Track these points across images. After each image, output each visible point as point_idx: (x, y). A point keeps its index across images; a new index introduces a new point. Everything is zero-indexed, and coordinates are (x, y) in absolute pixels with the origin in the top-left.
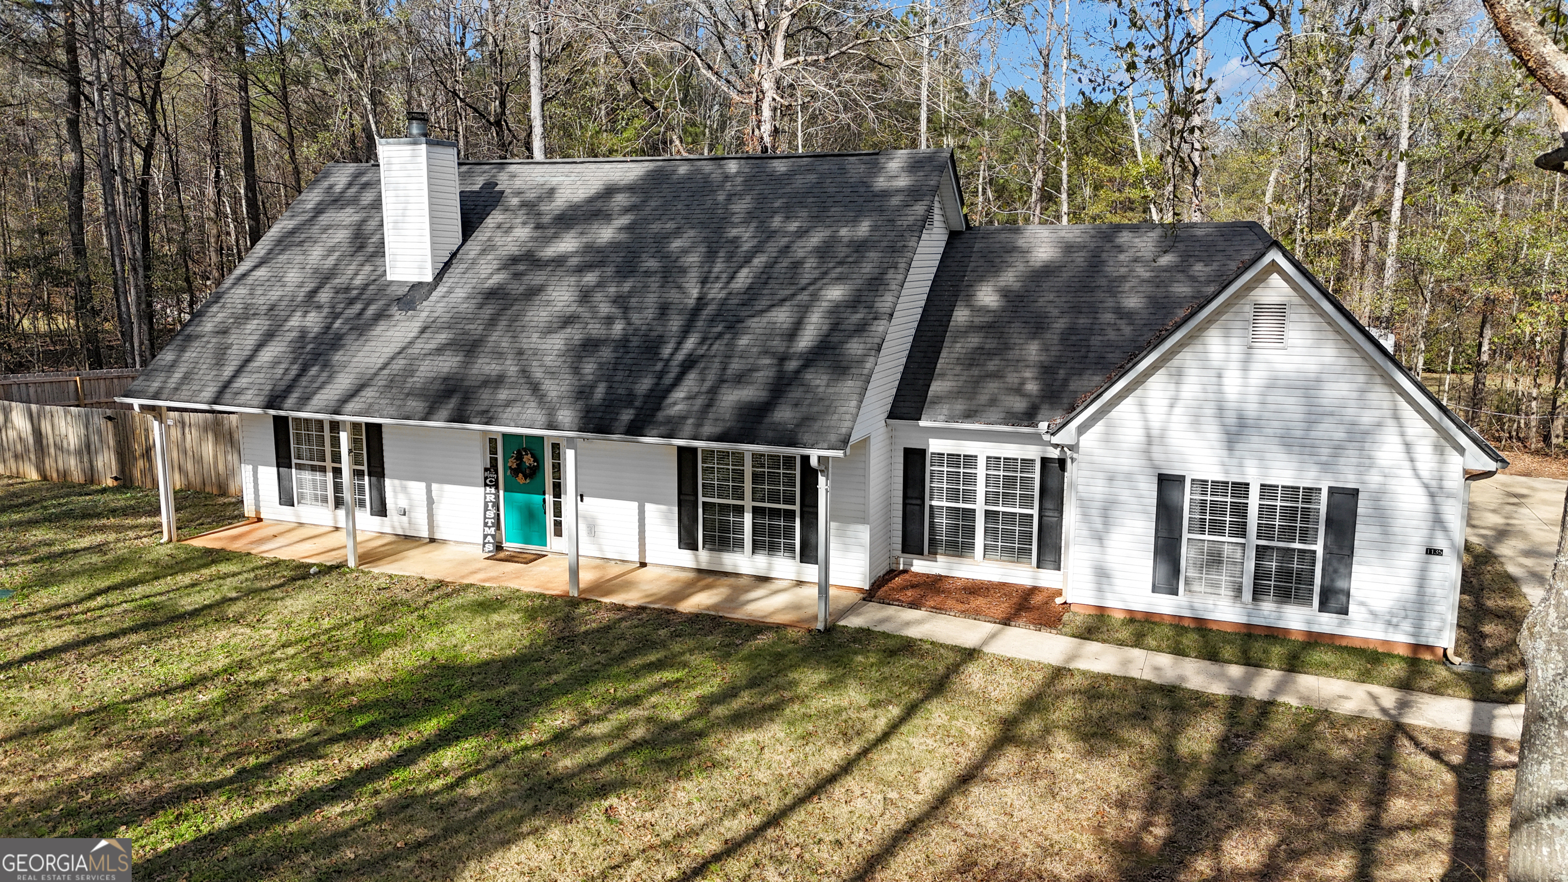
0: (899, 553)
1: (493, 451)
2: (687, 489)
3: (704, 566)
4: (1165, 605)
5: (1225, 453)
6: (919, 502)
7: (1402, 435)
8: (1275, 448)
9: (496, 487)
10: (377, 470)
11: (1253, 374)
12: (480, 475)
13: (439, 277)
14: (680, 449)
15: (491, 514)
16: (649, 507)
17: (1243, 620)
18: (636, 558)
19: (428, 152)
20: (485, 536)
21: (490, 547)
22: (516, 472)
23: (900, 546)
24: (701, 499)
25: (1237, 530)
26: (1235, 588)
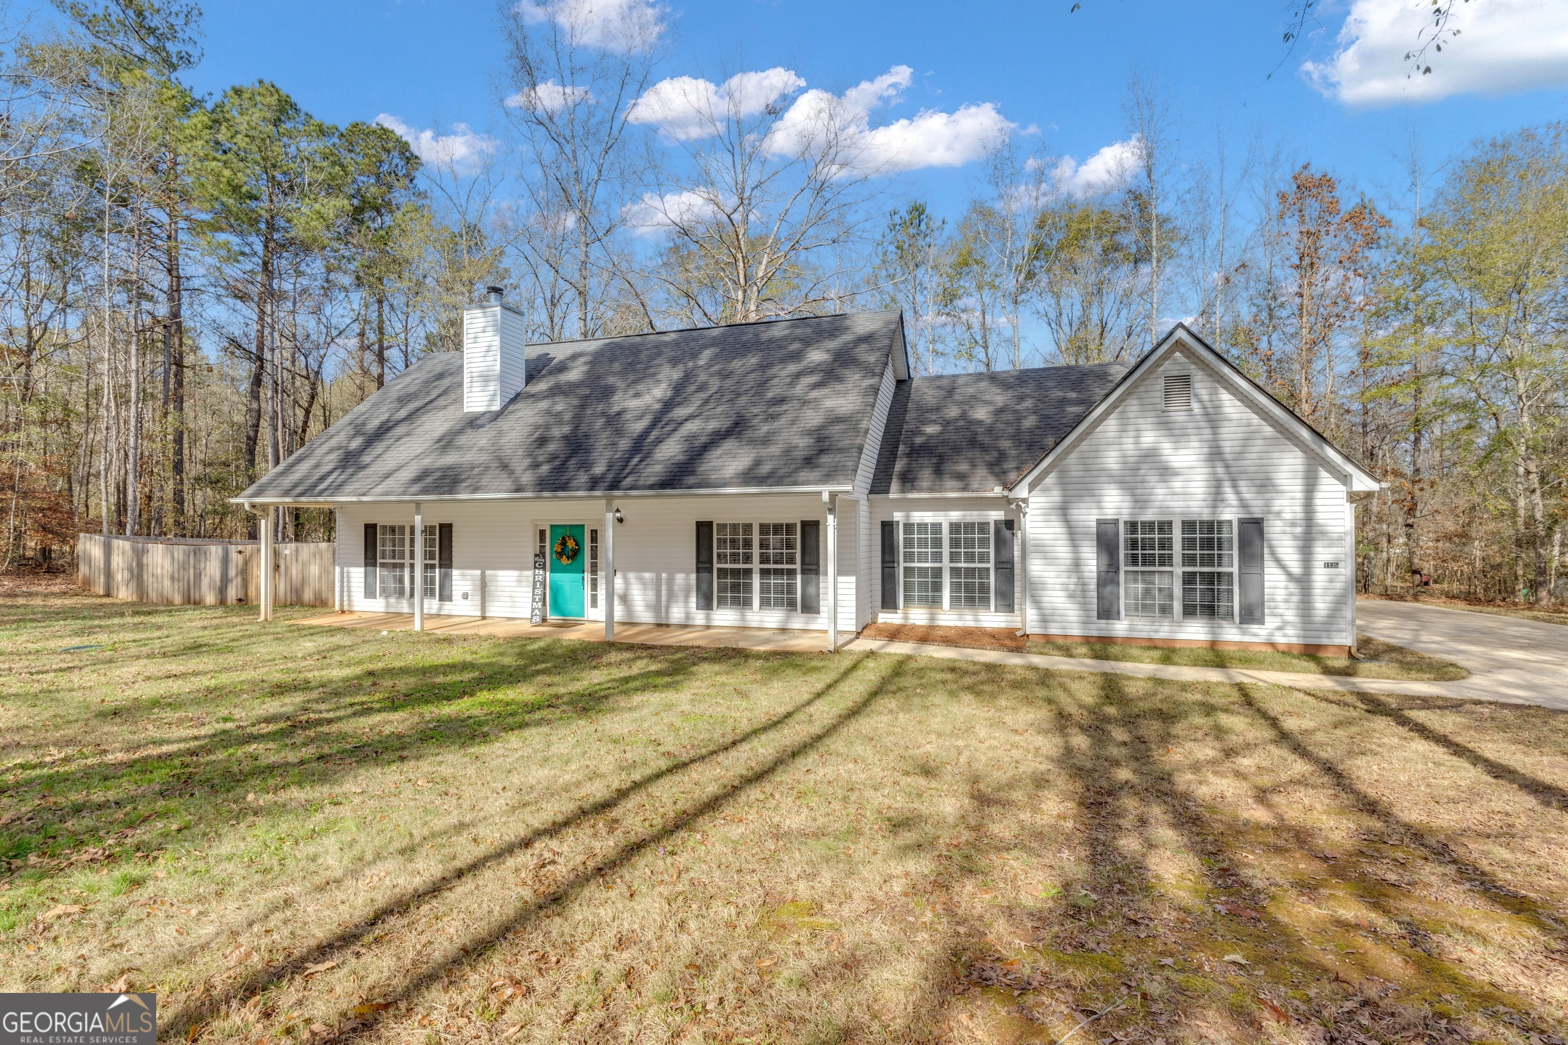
0: (879, 609)
1: (542, 539)
2: (704, 558)
3: (718, 623)
6: (893, 565)
9: (544, 568)
10: (446, 562)
12: (531, 559)
14: (698, 524)
15: (539, 591)
19: (503, 313)
20: (533, 610)
21: (537, 619)
22: (560, 554)
23: (879, 602)
24: (716, 566)
25: (1165, 561)
26: (1166, 610)
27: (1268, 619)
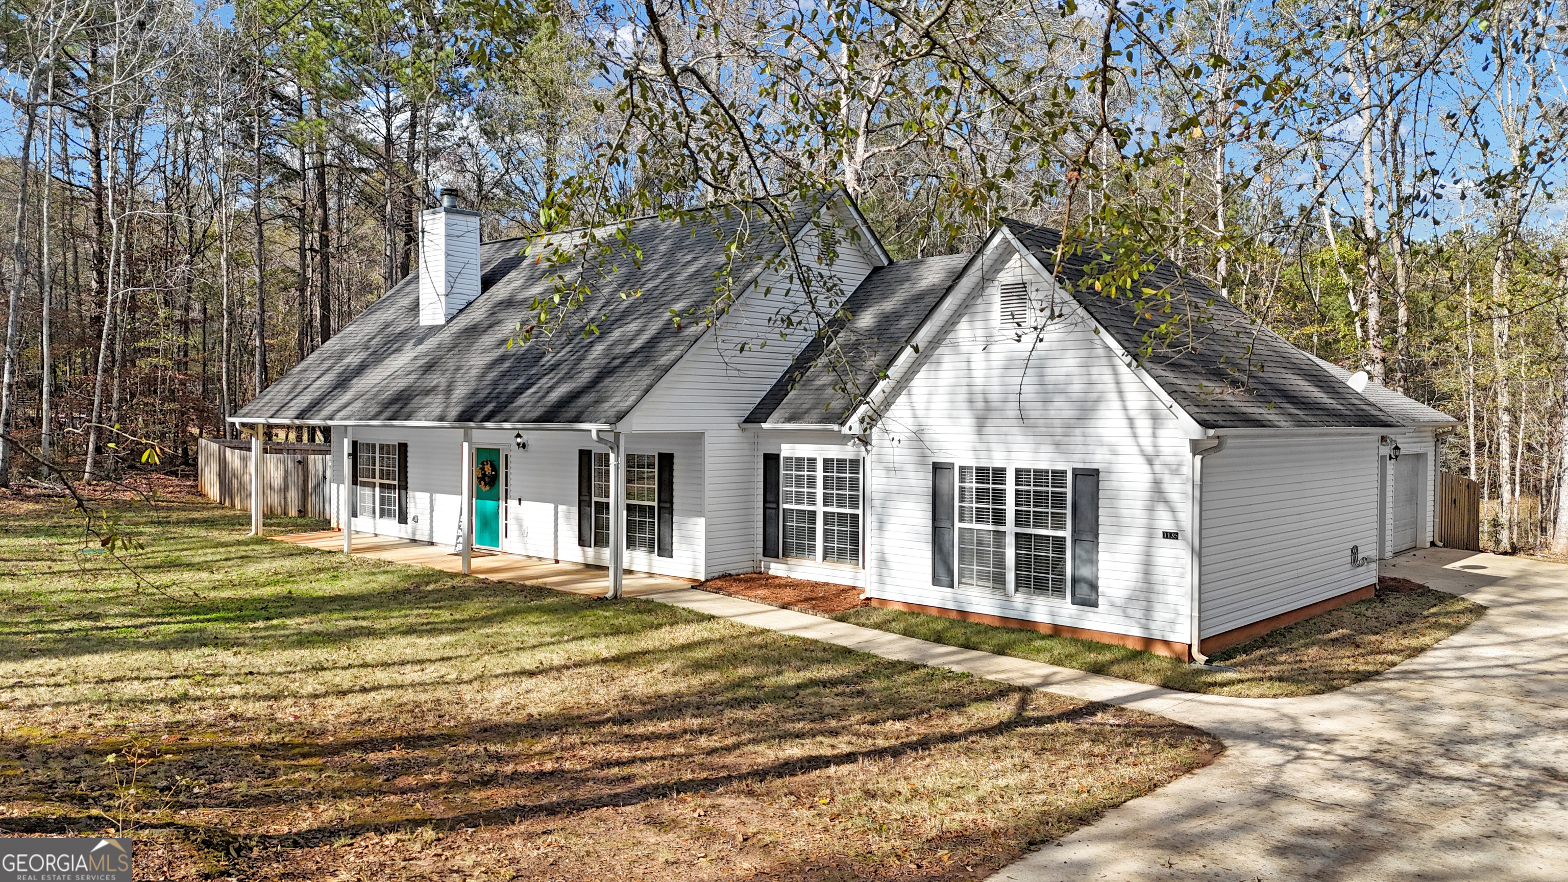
0: (761, 557)
2: (584, 490)
3: (591, 561)
4: (936, 597)
5: (975, 438)
6: (774, 506)
7: (1125, 409)
8: (1015, 430)
10: (404, 484)
11: (993, 356)
13: (448, 322)
14: (580, 453)
16: (561, 508)
18: (551, 556)
19: (447, 219)
20: (458, 537)
23: (761, 550)
24: (594, 499)
25: (999, 517)
26: (999, 580)
27: (1101, 600)
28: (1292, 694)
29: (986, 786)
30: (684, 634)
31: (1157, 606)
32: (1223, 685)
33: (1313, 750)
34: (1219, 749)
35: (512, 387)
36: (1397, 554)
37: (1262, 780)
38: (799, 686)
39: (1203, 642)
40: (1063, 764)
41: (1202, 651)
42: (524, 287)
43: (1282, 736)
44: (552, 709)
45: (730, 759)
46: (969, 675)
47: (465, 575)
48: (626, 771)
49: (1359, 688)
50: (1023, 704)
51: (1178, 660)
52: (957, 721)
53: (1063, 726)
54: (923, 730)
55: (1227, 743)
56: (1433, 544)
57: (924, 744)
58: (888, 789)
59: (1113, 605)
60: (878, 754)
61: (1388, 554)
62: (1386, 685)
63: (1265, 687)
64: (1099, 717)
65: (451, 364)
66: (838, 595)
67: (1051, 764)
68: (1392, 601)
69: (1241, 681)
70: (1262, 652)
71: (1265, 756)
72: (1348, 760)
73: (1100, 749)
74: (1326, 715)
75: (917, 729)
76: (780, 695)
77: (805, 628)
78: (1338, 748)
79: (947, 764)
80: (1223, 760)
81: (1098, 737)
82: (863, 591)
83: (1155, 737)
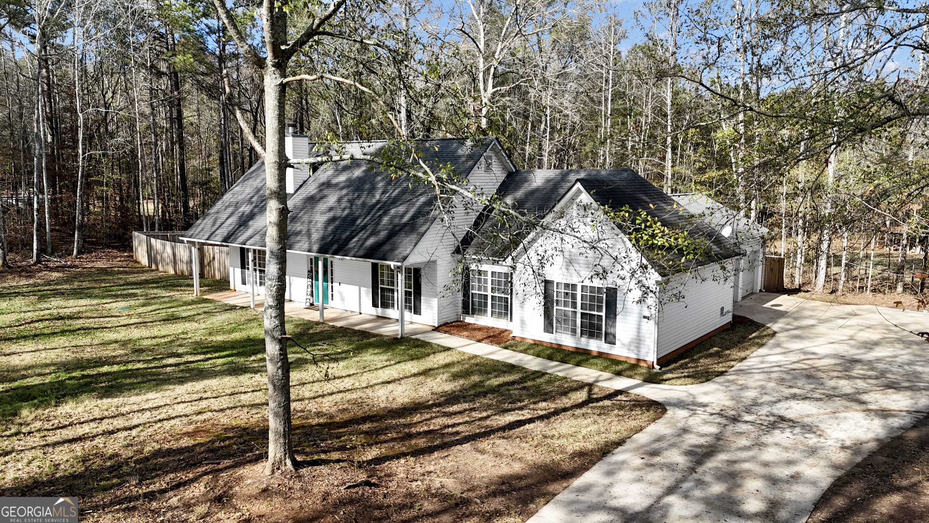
0: (461, 313)
1: (311, 264)
2: (375, 282)
3: (380, 315)
4: (547, 338)
5: (564, 270)
6: (467, 291)
9: (312, 278)
12: (306, 273)
13: (296, 191)
14: (373, 264)
15: (309, 290)
16: (362, 288)
17: (574, 345)
18: (358, 311)
19: (293, 140)
20: (308, 299)
21: (308, 304)
24: (380, 286)
25: (574, 305)
26: (574, 331)
27: (617, 342)
28: (692, 384)
29: (584, 432)
30: (441, 359)
31: (642, 346)
32: (666, 380)
33: (700, 410)
34: (664, 411)
35: (344, 236)
36: (744, 298)
37: (680, 425)
38: (499, 386)
39: (658, 360)
40: (609, 420)
41: (658, 364)
42: (334, 176)
43: (688, 405)
44: (407, 400)
45: (488, 422)
46: (565, 378)
47: (323, 323)
48: (454, 430)
49: (718, 379)
50: (590, 391)
51: (649, 368)
52: (566, 402)
53: (607, 403)
54: (553, 406)
55: (668, 408)
56: (760, 291)
57: (556, 413)
58: (551, 434)
59: (623, 345)
60: (541, 418)
61: (740, 299)
62: (728, 377)
63: (682, 381)
64: (619, 397)
65: (306, 218)
66: (500, 334)
67: (605, 420)
68: (737, 329)
69: (673, 378)
70: (682, 362)
71: (682, 413)
72: (712, 414)
73: (622, 413)
74: (706, 394)
75: (552, 406)
76: (494, 390)
77: (491, 353)
78: (709, 409)
79: (567, 422)
80: (666, 416)
81: (621, 408)
82: (511, 332)
83: (641, 406)
